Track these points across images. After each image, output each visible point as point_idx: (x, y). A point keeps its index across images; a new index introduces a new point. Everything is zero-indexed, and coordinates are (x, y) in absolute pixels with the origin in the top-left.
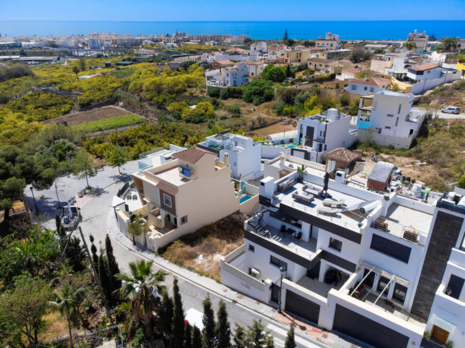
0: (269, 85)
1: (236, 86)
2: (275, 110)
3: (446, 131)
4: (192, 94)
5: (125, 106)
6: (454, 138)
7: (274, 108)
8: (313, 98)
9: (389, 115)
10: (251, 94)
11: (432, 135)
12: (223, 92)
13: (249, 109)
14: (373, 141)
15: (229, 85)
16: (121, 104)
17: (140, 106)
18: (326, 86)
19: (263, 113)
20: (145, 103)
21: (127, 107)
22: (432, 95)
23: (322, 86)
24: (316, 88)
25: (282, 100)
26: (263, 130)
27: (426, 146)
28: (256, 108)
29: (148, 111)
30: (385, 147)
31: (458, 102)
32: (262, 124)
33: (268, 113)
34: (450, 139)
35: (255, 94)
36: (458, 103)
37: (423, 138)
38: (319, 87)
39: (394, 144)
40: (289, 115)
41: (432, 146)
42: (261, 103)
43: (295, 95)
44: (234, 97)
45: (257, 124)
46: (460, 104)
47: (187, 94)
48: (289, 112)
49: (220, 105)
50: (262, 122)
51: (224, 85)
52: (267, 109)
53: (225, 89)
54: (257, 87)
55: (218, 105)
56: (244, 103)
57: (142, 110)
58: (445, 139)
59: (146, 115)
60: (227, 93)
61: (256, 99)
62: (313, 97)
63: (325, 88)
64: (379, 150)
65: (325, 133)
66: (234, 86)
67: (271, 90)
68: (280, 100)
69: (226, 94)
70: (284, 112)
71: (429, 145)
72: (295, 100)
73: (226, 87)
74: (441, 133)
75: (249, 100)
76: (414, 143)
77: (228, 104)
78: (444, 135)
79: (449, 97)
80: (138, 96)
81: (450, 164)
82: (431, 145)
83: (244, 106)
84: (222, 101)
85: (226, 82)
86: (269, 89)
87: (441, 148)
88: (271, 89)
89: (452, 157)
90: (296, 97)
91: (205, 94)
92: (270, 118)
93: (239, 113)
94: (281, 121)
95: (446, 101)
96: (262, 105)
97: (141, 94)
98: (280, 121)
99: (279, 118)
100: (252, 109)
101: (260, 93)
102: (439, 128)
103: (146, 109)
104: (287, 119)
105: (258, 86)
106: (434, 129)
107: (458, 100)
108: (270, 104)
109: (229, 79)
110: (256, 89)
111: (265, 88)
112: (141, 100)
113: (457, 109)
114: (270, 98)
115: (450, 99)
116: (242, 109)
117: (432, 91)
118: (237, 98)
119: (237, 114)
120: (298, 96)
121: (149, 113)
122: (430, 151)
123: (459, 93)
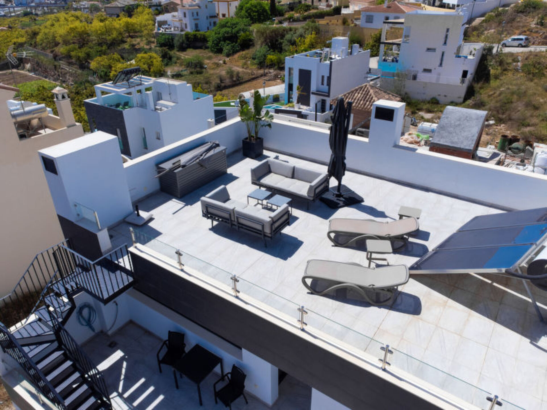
0: (246, 25)
1: (199, 31)
2: (255, 61)
3: (517, 70)
4: (133, 45)
5: (33, 70)
6: (532, 80)
7: (254, 59)
8: (309, 38)
9: (429, 49)
10: (219, 40)
11: (496, 77)
12: (179, 41)
13: (217, 61)
14: (406, 94)
15: (189, 30)
16: (28, 66)
17: (54, 67)
18: (328, 21)
19: (238, 66)
20: (61, 62)
21: (37, 70)
22: (484, 24)
23: (322, 22)
24: (313, 24)
25: (264, 44)
26: (235, 89)
27: (490, 96)
28: (227, 59)
29: (66, 74)
30: (424, 102)
31: (526, 29)
32: (235, 81)
33: (245, 66)
34: (527, 83)
35: (225, 39)
36: (525, 32)
37: (483, 84)
38: (317, 24)
39: (439, 95)
40: (276, 67)
41: (500, 95)
42: (235, 52)
43: (283, 36)
44: (195, 48)
45: (228, 82)
46: (528, 33)
47: (126, 46)
48: (276, 61)
49: (174, 59)
50: (235, 79)
51: (182, 31)
52: (244, 61)
53: (182, 35)
54: (229, 29)
55: (170, 58)
56: (211, 54)
57: (56, 72)
58: (519, 82)
59: (64, 79)
60: (185, 41)
61: (226, 48)
62: (310, 36)
63: (328, 24)
64: (416, 106)
65: (329, 78)
66: (196, 31)
67: (248, 33)
68: (262, 44)
69: (183, 43)
70: (268, 62)
71: (494, 93)
72: (283, 45)
73: (183, 33)
74: (510, 74)
75: (217, 49)
76: (470, 93)
77: (187, 57)
78: (515, 77)
79: (510, 24)
80: (52, 52)
81: (535, 120)
82: (498, 93)
83: (209, 58)
84: (178, 53)
85: (184, 26)
86: (244, 30)
87: (515, 97)
88: (249, 31)
89: (536, 108)
90: (285, 39)
91: (153, 46)
92: (248, 73)
93: (202, 67)
94: (265, 75)
95: (506, 30)
96: (236, 56)
97: (56, 49)
98: (262, 76)
99: (261, 71)
100: (221, 62)
101: (232, 38)
102: (506, 66)
103: (63, 70)
104: (272, 72)
105: (229, 27)
106: (499, 68)
107: (523, 27)
108: (248, 54)
109: (187, 21)
110: (225, 32)
111: (240, 30)
112: (55, 57)
113: (527, 39)
114: (247, 44)
115: (511, 26)
116: (207, 61)
117: (483, 18)
118: (200, 48)
119: (198, 69)
120: (288, 36)
121: (68, 77)
122: (497, 102)
123: (524, 18)
